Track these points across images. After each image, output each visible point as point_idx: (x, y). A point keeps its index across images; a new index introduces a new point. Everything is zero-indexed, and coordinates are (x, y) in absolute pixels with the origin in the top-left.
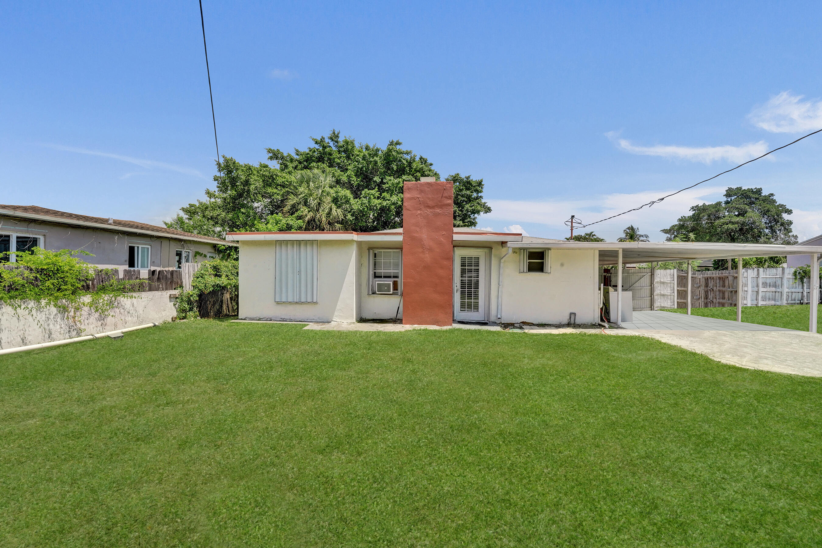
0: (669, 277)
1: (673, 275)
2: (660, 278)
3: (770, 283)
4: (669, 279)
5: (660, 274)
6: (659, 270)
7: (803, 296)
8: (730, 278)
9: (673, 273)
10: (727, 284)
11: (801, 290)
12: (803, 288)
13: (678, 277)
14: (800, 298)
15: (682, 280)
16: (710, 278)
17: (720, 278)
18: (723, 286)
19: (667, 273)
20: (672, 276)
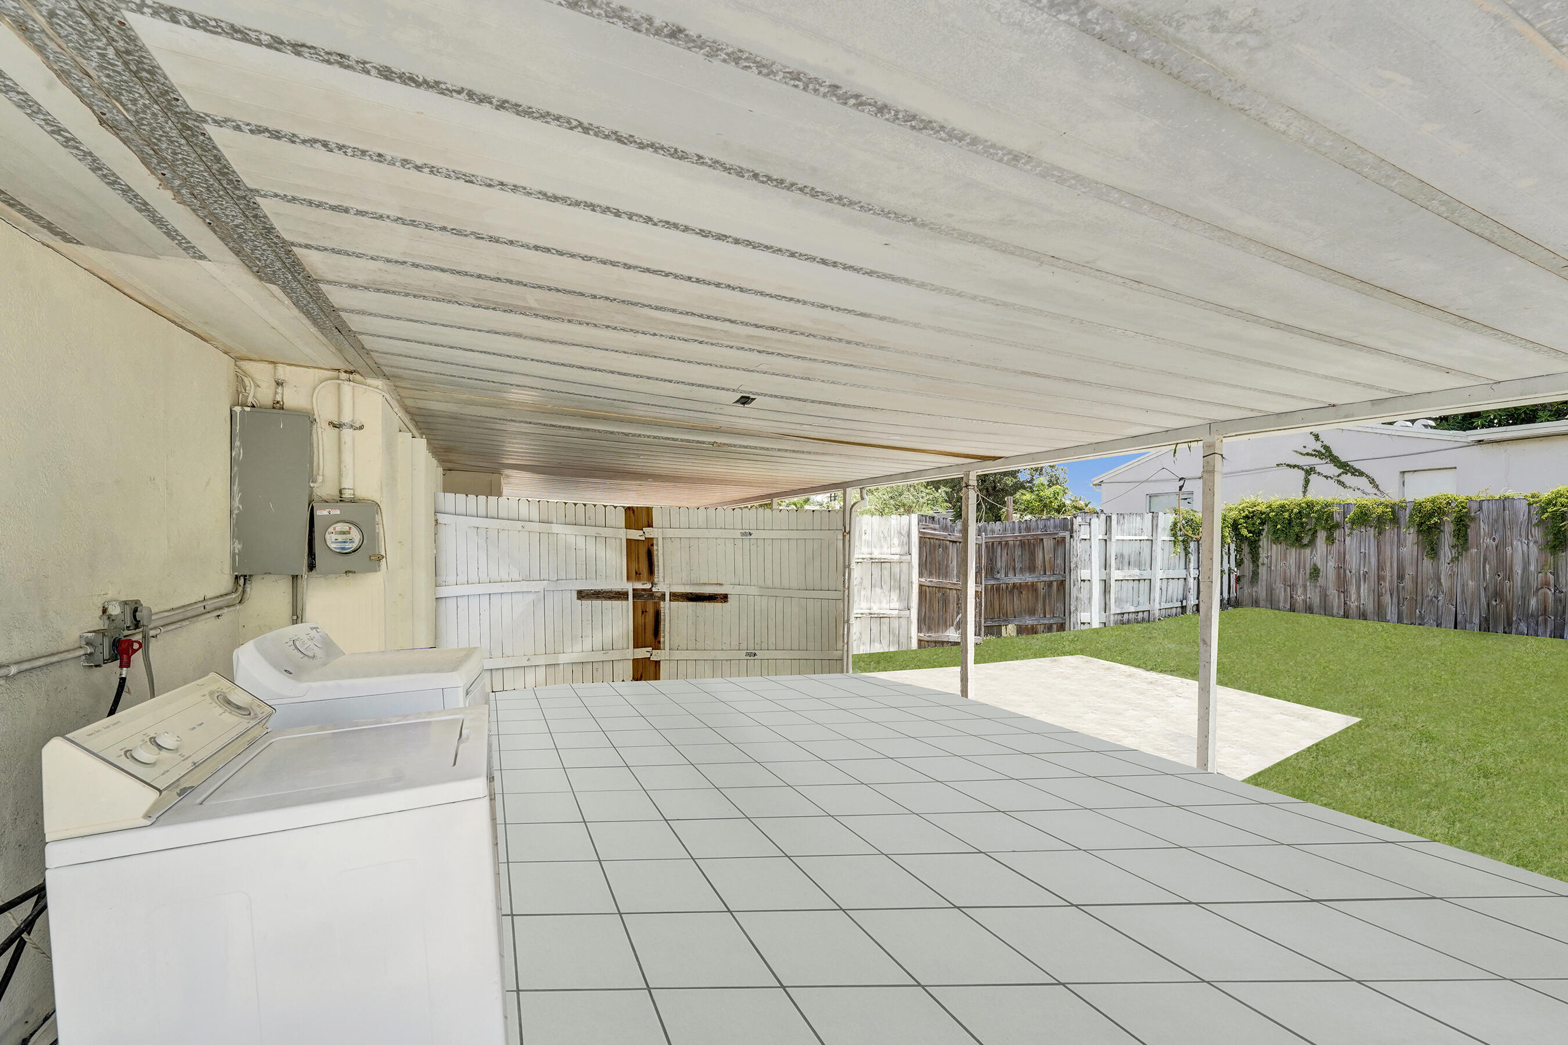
0: (896, 541)
1: (909, 535)
2: (869, 544)
3: (1129, 556)
4: (897, 550)
5: (869, 531)
6: (866, 518)
7: (1186, 589)
8: (1048, 543)
9: (906, 528)
10: (1039, 562)
11: (1182, 573)
12: (1186, 568)
13: (923, 539)
14: (1180, 597)
15: (933, 549)
16: (1000, 543)
17: (1022, 544)
18: (1029, 568)
19: (889, 530)
20: (905, 540)
